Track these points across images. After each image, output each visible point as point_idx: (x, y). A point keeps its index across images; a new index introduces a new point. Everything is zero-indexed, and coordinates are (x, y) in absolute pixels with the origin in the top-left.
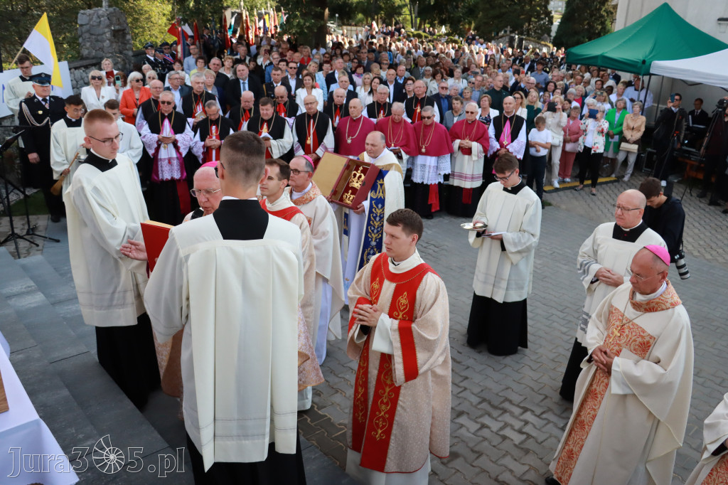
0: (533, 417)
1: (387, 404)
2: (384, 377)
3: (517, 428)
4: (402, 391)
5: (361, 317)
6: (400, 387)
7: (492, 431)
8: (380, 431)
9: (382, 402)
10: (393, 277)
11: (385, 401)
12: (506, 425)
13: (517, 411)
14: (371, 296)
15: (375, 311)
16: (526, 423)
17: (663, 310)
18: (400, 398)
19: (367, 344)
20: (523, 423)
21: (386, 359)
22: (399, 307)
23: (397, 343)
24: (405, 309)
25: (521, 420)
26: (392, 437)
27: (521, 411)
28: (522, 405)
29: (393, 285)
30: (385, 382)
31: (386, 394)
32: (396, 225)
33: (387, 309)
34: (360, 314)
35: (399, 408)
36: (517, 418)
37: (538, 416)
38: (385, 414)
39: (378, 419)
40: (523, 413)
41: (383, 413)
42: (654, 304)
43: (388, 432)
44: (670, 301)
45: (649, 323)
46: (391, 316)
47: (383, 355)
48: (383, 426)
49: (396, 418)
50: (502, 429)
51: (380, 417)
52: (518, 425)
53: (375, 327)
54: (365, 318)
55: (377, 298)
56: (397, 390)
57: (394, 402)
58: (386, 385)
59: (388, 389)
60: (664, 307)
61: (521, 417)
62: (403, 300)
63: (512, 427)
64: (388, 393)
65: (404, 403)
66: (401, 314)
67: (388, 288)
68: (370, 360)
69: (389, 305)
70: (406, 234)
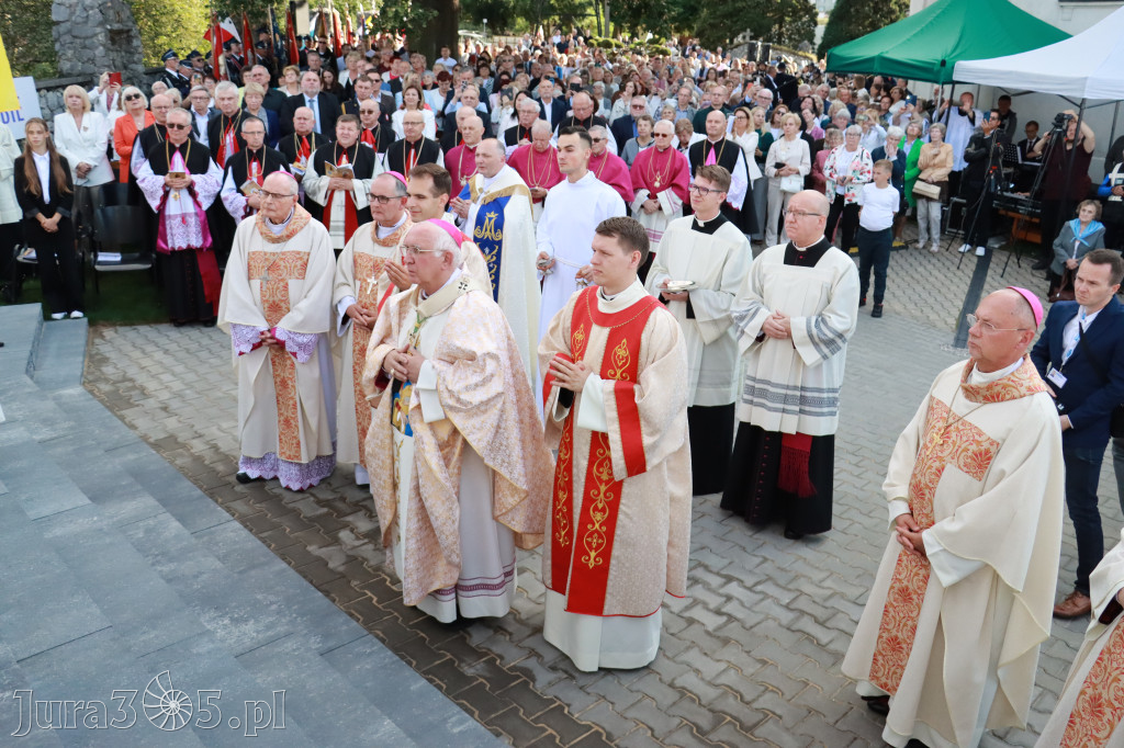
0: (741, 589)
1: (603, 510)
2: (598, 470)
3: (712, 606)
4: (625, 490)
5: (559, 374)
6: (621, 482)
7: (671, 612)
8: (593, 554)
9: (596, 509)
10: (604, 320)
11: (600, 506)
12: (696, 602)
13: (715, 581)
14: (572, 351)
15: (582, 369)
16: (729, 598)
17: (1014, 398)
18: (623, 501)
19: (569, 421)
20: (724, 599)
21: (599, 440)
22: (616, 361)
23: (613, 414)
24: (624, 364)
25: (721, 595)
26: (613, 562)
27: (720, 580)
28: (724, 572)
29: (606, 331)
30: (599, 478)
31: (602, 495)
32: (612, 236)
33: (598, 368)
34: (559, 371)
35: (621, 516)
36: (714, 591)
37: (750, 589)
38: (600, 527)
39: (591, 535)
40: (726, 584)
41: (597, 526)
42: (999, 388)
43: (606, 554)
44: (1026, 384)
45: (989, 420)
46: (604, 376)
47: (595, 434)
48: (599, 546)
49: (618, 532)
50: (687, 608)
51: (593, 533)
52: (714, 601)
53: (581, 392)
54: (566, 377)
55: (582, 355)
56: (616, 488)
57: (613, 507)
58: (601, 481)
59: (603, 488)
60: (1016, 394)
61: (722, 591)
62: (622, 352)
63: (705, 606)
64: (605, 494)
65: (629, 507)
66: (619, 372)
67: (599, 336)
68: (575, 447)
69: (600, 360)
70: (623, 249)
